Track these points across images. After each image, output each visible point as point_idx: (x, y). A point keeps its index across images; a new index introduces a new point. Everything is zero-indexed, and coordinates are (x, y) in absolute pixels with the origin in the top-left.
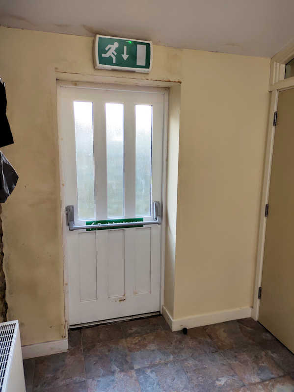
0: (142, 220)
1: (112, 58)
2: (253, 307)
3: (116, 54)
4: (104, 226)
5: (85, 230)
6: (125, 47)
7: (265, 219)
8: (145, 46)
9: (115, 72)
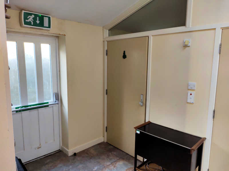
0: (48, 103)
1: (31, 22)
2: (104, 137)
3: (33, 20)
4: (26, 109)
5: (15, 112)
6: (38, 18)
7: (106, 96)
8: (48, 18)
9: (32, 29)
